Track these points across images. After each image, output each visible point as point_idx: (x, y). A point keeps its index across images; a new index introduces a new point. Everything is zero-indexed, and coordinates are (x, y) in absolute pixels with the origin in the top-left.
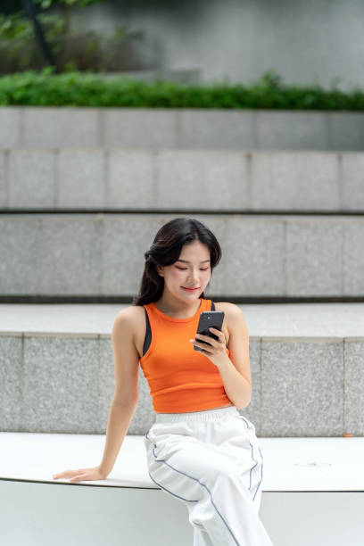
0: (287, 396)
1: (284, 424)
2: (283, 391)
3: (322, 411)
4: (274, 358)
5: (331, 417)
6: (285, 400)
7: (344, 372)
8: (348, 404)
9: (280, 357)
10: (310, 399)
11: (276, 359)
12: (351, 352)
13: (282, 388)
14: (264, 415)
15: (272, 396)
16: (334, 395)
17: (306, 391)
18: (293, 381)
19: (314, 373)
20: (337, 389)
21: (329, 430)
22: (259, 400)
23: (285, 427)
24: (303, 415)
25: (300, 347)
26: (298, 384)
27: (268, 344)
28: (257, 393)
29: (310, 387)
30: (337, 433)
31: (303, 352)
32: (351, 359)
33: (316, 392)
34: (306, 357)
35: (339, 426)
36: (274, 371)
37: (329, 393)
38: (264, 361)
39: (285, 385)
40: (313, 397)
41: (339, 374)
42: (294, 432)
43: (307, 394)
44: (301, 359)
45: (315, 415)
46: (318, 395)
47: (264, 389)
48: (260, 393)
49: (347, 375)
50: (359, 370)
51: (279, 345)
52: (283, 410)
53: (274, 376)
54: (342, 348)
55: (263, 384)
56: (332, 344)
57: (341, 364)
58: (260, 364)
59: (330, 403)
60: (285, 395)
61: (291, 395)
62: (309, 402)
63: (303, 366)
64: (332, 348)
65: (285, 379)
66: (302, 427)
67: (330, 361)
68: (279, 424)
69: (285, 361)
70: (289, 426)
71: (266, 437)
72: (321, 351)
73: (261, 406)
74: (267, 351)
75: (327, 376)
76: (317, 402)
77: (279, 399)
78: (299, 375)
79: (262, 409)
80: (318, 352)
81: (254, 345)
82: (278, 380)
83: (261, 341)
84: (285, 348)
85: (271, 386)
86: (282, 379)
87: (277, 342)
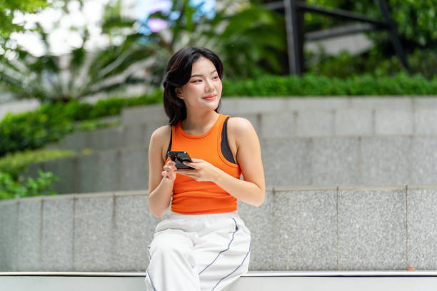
0: (360, 235)
1: (357, 259)
2: (356, 231)
3: (388, 248)
4: (348, 203)
5: (396, 253)
6: (358, 238)
7: (406, 215)
8: (411, 242)
9: (354, 202)
10: (379, 238)
11: (350, 204)
12: (413, 198)
13: (355, 228)
14: (340, 251)
15: (347, 235)
16: (398, 234)
17: (375, 231)
18: (363, 223)
19: (382, 216)
20: (402, 229)
21: (394, 265)
22: (336, 239)
23: (358, 262)
24: (372, 251)
25: (370, 194)
26: (368, 225)
27: (343, 192)
28: (335, 233)
29: (378, 227)
30: (402, 267)
31: (373, 198)
32: (413, 203)
33: (383, 231)
34: (375, 203)
35: (403, 260)
36: (348, 214)
37: (394, 233)
38: (340, 206)
39: (357, 226)
40: (381, 236)
41: (403, 216)
42: (366, 265)
43: (376, 234)
44: (370, 204)
45: (383, 252)
46: (385, 234)
47: (341, 230)
48: (337, 233)
49: (410, 216)
50: (420, 213)
51: (352, 192)
52: (356, 248)
53: (348, 219)
54: (405, 194)
55: (339, 225)
56: (396, 191)
57: (404, 208)
58: (337, 208)
59: (396, 241)
60: (357, 235)
61: (362, 235)
62: (377, 241)
63: (373, 210)
64: (396, 194)
65: (357, 221)
66: (372, 261)
67: (395, 205)
68: (353, 259)
69: (357, 206)
70: (361, 261)
71: (342, 270)
72: (387, 197)
73: (337, 244)
74: (342, 198)
75: (393, 218)
76: (384, 240)
77: (352, 238)
78: (369, 218)
79: (339, 247)
80: (384, 198)
81: (332, 193)
82: (352, 222)
83: (338, 189)
84: (357, 194)
85: (346, 227)
86: (355, 221)
87: (351, 190)
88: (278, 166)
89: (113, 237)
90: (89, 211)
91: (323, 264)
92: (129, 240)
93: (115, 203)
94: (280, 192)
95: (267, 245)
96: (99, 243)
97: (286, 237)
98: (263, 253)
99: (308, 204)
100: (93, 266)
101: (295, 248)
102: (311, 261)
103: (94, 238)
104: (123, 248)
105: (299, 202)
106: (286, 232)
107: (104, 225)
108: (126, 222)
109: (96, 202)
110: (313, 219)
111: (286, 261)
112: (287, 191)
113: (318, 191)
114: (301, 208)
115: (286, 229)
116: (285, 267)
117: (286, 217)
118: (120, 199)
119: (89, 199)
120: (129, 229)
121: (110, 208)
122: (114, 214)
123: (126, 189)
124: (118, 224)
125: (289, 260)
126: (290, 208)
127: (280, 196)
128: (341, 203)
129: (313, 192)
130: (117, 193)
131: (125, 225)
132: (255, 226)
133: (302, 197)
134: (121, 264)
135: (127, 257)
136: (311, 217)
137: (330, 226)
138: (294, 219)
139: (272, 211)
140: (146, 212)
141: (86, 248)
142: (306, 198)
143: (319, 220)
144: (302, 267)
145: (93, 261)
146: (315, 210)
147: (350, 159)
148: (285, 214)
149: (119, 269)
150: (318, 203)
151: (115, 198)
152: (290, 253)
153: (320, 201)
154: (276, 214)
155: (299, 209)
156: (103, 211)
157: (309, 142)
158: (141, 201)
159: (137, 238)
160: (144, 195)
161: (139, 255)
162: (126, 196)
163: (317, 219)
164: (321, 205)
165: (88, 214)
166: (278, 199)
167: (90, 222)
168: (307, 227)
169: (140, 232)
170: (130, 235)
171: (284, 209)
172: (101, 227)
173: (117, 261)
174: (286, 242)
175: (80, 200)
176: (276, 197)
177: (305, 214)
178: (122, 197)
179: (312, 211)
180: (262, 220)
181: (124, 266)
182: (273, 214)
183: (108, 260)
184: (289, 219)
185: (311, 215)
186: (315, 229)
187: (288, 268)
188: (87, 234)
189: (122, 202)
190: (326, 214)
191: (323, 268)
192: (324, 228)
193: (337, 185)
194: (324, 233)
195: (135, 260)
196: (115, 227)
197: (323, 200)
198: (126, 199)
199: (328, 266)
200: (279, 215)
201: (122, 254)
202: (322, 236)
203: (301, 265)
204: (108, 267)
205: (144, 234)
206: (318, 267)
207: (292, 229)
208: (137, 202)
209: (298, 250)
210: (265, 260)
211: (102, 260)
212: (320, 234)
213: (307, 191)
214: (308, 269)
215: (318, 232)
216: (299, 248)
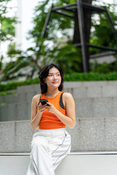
0: (114, 137)
2: (112, 135)
4: (109, 124)
6: (113, 138)
9: (111, 124)
15: (109, 137)
18: (115, 132)
22: (104, 139)
23: (113, 148)
27: (107, 120)
28: (104, 136)
36: (109, 128)
39: (113, 134)
42: (116, 149)
47: (106, 135)
52: (112, 142)
53: (109, 131)
55: (106, 133)
58: (105, 126)
60: (113, 137)
61: (115, 137)
65: (113, 132)
69: (113, 125)
70: (114, 147)
71: (107, 151)
74: (107, 122)
77: (111, 138)
79: (106, 142)
81: (103, 120)
82: (111, 132)
83: (105, 119)
84: (113, 121)
85: (108, 134)
86: (112, 131)
87: (110, 119)
88: (80, 109)
89: (15, 139)
90: (5, 129)
91: (100, 149)
92: (21, 140)
93: (15, 125)
94: (82, 120)
95: (77, 141)
96: (9, 141)
97: (85, 138)
98: (75, 144)
99: (93, 125)
100: (7, 151)
101: (88, 143)
102: (95, 147)
103: (8, 139)
104: (19, 143)
105: (89, 124)
106: (84, 136)
107: (11, 134)
108: (20, 133)
109: (8, 125)
110: (95, 131)
111: (84, 148)
112: (85, 120)
113: (97, 120)
114: (90, 127)
115: (84, 135)
116: (84, 150)
117: (84, 130)
118: (17, 124)
119: (5, 124)
120: (22, 136)
121: (14, 127)
122: (15, 129)
123: (20, 120)
124: (17, 134)
125: (86, 147)
126: (86, 126)
127: (82, 122)
128: (106, 124)
129: (95, 120)
130: (16, 121)
131: (20, 134)
132: (72, 134)
133: (91, 122)
134: (18, 150)
135: (21, 147)
136: (94, 130)
137: (102, 133)
138: (88, 131)
139: (79, 128)
140: (28, 129)
141: (4, 143)
142: (92, 122)
143: (98, 131)
144: (91, 150)
145: (7, 149)
146: (96, 127)
147: (109, 106)
148: (84, 129)
149: (17, 152)
150: (97, 124)
151: (16, 123)
152: (86, 145)
153: (98, 123)
154: (80, 129)
155: (89, 127)
156: (11, 128)
157: (93, 99)
158: (26, 124)
159: (24, 139)
160: (27, 122)
161: (26, 146)
162: (20, 122)
163: (97, 131)
164: (98, 125)
165: (5, 130)
166: (81, 123)
167: (6, 133)
168: (93, 134)
169: (26, 137)
170: (22, 138)
171: (83, 127)
172: (10, 135)
173: (17, 149)
174: (85, 140)
175: (2, 124)
176: (80, 122)
177: (92, 129)
178: (19, 123)
179: (95, 128)
180: (75, 131)
181: (20, 150)
182: (79, 129)
183: (13, 148)
184: (86, 131)
185: (94, 129)
186: (96, 135)
187: (85, 150)
188: (4, 138)
189: (18, 125)
190: (100, 129)
191: (100, 150)
192: (100, 134)
193: (105, 117)
194: (100, 136)
195: (24, 148)
196: (16, 135)
197: (99, 123)
198: (20, 124)
199: (101, 149)
200: (82, 129)
201: (18, 146)
202: (99, 137)
203: (91, 149)
204: (13, 151)
205: (27, 137)
206: (97, 150)
207: (87, 135)
208: (24, 125)
209: (89, 143)
210: (76, 148)
211: (11, 148)
212: (98, 137)
213: (93, 119)
214: (93, 151)
215: (97, 136)
216: (90, 142)
